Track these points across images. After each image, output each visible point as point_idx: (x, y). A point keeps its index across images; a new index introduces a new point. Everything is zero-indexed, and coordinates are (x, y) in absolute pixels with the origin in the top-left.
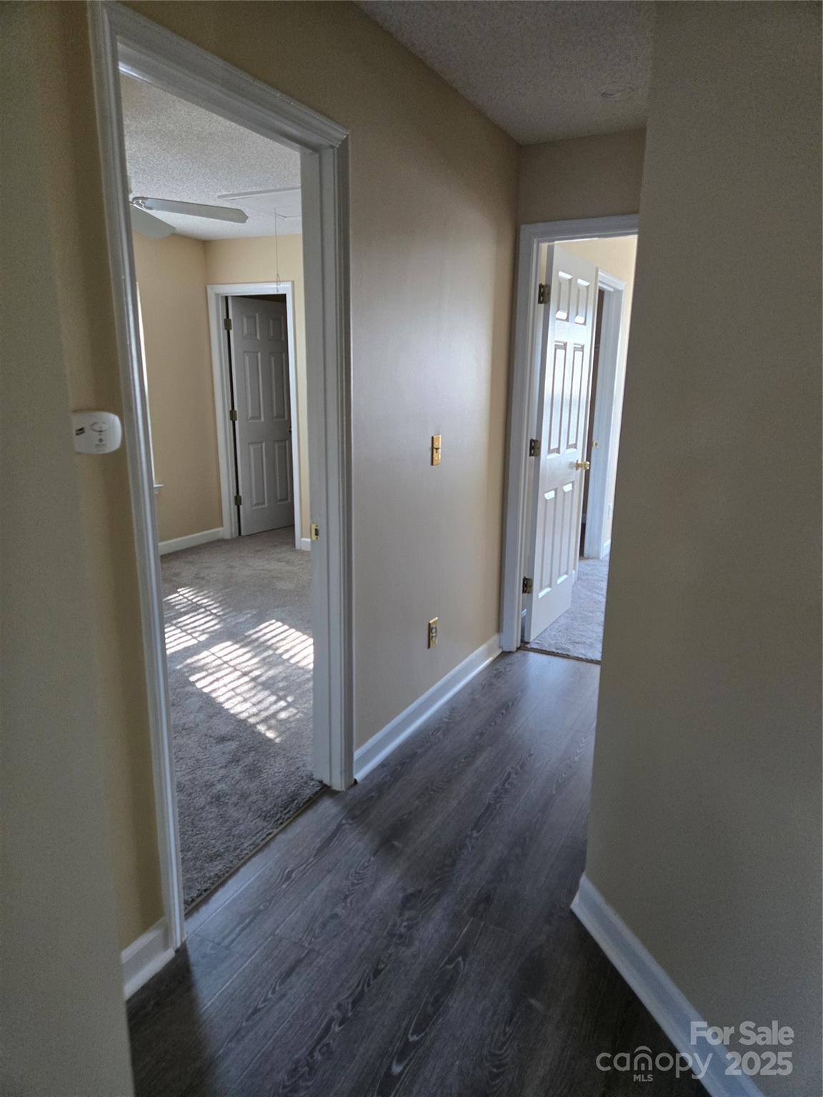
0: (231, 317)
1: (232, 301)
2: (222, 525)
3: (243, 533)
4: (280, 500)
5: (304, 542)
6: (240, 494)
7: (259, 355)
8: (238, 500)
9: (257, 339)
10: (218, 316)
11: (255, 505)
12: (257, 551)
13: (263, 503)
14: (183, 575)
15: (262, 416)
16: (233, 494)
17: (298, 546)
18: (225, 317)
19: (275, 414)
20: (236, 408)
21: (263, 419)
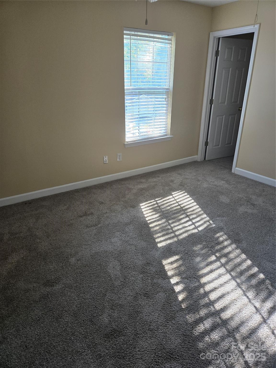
0: (219, 49)
1: (222, 40)
2: (197, 155)
3: (206, 159)
4: (227, 144)
5: (237, 170)
6: (208, 141)
7: (231, 69)
8: (206, 144)
9: (231, 61)
10: (213, 48)
11: (214, 146)
12: (212, 171)
13: (219, 145)
14: (175, 182)
15: (226, 102)
16: (205, 140)
17: (233, 171)
18: (217, 50)
19: (233, 101)
20: (214, 98)
21: (226, 104)
